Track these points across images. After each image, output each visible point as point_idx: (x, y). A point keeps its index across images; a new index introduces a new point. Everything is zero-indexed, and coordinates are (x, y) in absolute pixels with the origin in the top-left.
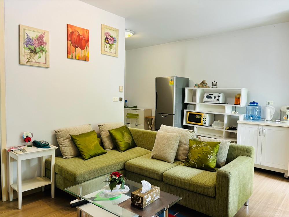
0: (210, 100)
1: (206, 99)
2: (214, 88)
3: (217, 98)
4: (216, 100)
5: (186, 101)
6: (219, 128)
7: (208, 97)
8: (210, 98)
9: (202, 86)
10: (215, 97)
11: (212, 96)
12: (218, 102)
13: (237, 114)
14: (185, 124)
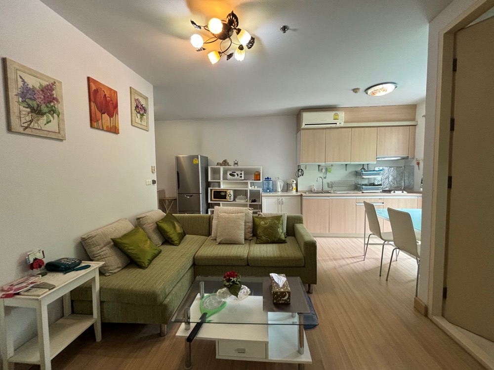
0: (233, 178)
1: (229, 177)
2: (236, 167)
3: (240, 175)
4: (238, 177)
5: (210, 180)
6: (243, 202)
7: (230, 174)
8: (234, 176)
9: (225, 165)
10: (238, 175)
11: (235, 174)
12: (241, 179)
13: (256, 188)
14: (209, 201)
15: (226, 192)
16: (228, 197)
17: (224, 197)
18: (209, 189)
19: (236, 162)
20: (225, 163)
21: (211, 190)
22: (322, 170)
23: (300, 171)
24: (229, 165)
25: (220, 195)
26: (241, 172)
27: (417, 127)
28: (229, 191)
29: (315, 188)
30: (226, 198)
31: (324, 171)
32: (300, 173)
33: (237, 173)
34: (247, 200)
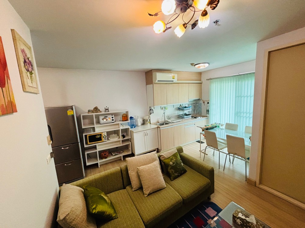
0: (106, 121)
1: (102, 121)
2: (107, 112)
4: (111, 121)
5: (83, 127)
9: (96, 112)
14: (85, 146)
15: (101, 135)
16: (103, 139)
17: (100, 139)
18: (84, 135)
19: (107, 108)
20: (96, 109)
21: (86, 136)
22: (162, 108)
23: (151, 110)
24: (101, 112)
25: (96, 138)
26: (112, 116)
27: (202, 84)
28: (104, 133)
29: (160, 120)
30: (102, 140)
31: (164, 109)
32: (151, 112)
33: (108, 117)
34: (119, 137)
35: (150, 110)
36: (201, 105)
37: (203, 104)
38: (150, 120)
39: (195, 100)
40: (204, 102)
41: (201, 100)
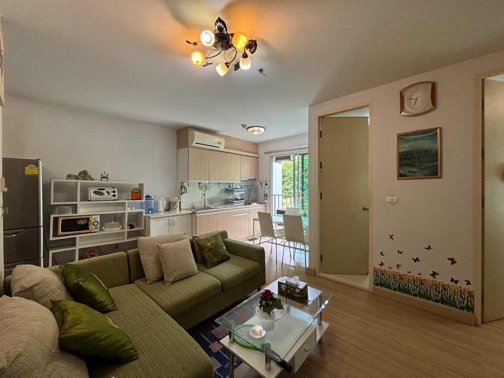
0: (101, 197)
1: (93, 196)
2: (104, 181)
3: (111, 194)
4: (110, 197)
5: (52, 203)
6: (117, 230)
7: (94, 192)
10: (108, 193)
11: (104, 192)
12: (114, 198)
13: (137, 210)
14: (51, 238)
15: (88, 219)
16: (91, 227)
17: (86, 227)
18: (52, 217)
19: (105, 175)
20: (84, 175)
21: (56, 219)
22: (202, 187)
24: (92, 179)
25: (77, 225)
26: (113, 189)
27: (259, 158)
28: (94, 217)
29: (197, 205)
30: (88, 229)
31: (204, 188)
32: (183, 191)
33: (106, 190)
34: (122, 227)
35: (182, 187)
36: (258, 187)
37: (260, 186)
38: (180, 202)
39: (250, 180)
40: (261, 184)
41: (257, 180)
